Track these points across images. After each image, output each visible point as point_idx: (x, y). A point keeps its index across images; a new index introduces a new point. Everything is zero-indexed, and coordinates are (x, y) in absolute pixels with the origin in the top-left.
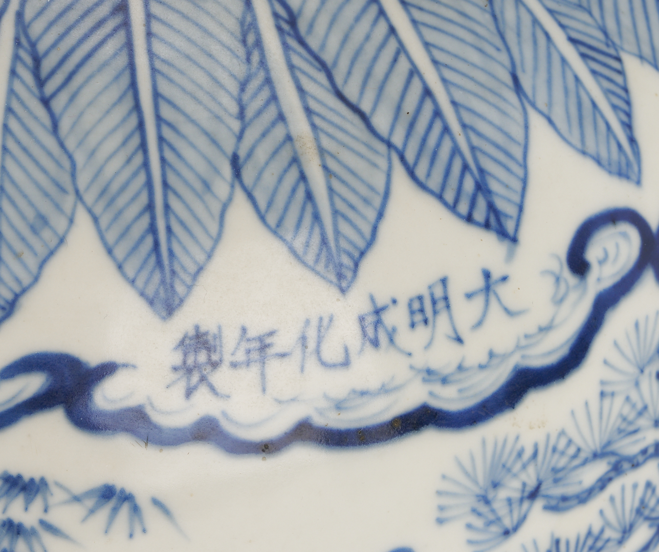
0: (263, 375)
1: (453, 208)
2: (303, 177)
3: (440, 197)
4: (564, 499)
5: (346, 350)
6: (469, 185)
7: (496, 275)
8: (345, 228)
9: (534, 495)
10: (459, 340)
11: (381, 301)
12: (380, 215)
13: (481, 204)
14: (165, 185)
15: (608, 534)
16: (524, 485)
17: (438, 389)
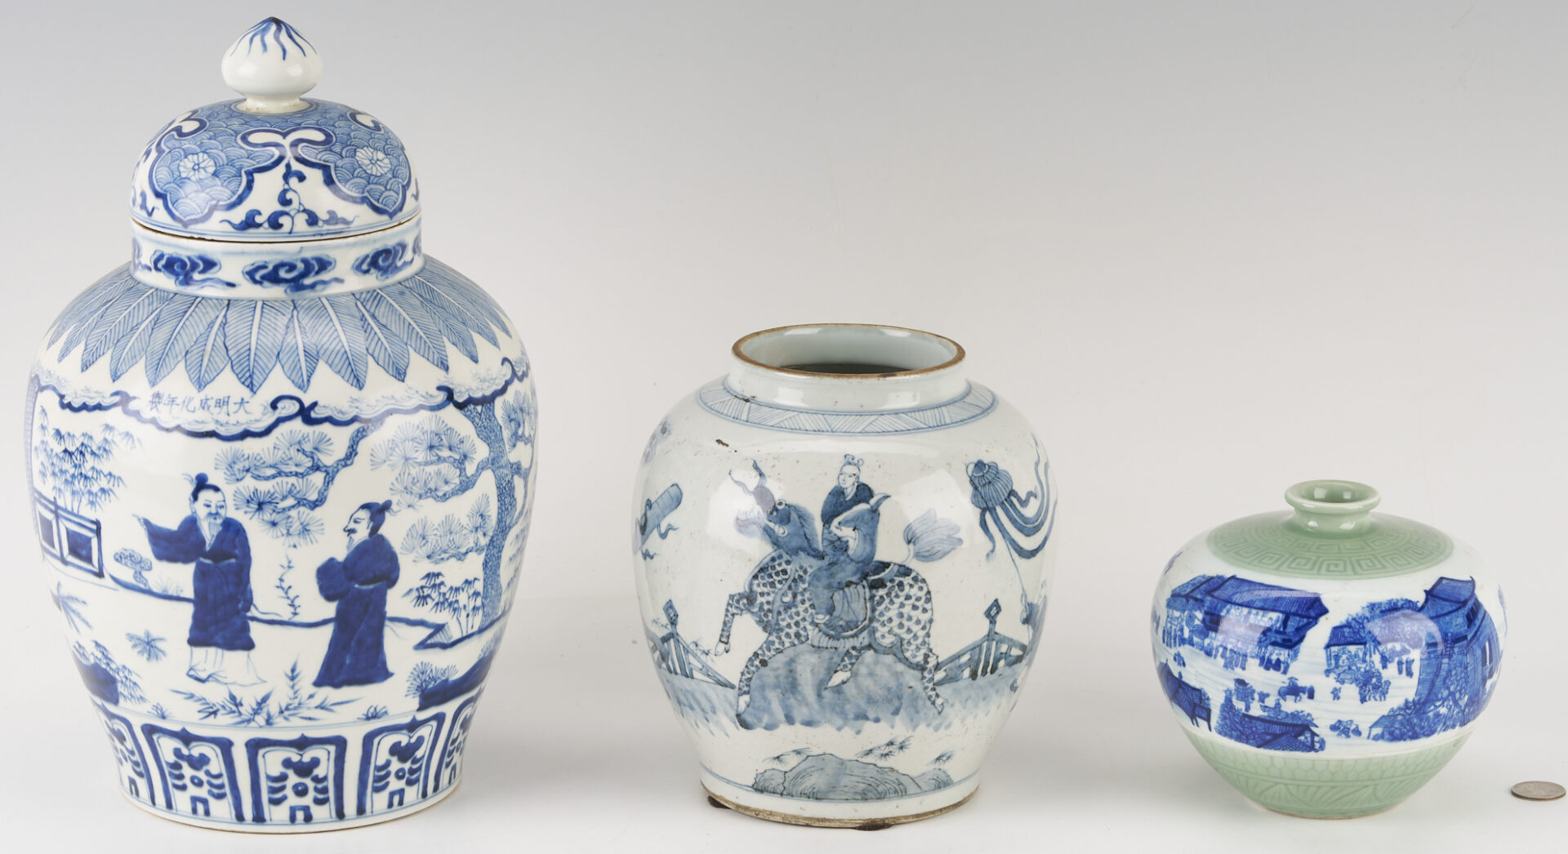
0: (171, 409)
1: (240, 379)
2: (202, 360)
3: (237, 375)
4: (259, 476)
5: (195, 408)
6: (248, 375)
7: (246, 400)
8: (206, 375)
9: (248, 471)
10: (228, 415)
11: (208, 397)
12: (218, 375)
13: (249, 380)
14: (167, 354)
15: (276, 495)
16: (244, 467)
17: (219, 427)
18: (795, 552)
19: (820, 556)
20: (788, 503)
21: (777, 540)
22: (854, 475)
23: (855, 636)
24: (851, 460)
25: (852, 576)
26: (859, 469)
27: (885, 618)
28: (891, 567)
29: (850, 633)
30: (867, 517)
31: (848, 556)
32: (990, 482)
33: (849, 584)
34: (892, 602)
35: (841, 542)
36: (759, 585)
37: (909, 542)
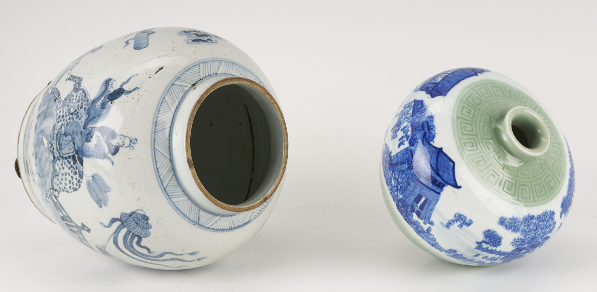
18: (88, 113)
19: (85, 128)
20: (111, 107)
21: (95, 102)
22: (124, 144)
23: (57, 149)
24: (133, 142)
25: (77, 145)
26: (127, 147)
27: (64, 165)
28: (81, 167)
29: (58, 146)
30: (101, 152)
31: (84, 142)
32: (138, 224)
33: (74, 143)
34: (69, 168)
35: (90, 138)
36: (80, 94)
37: (93, 177)
